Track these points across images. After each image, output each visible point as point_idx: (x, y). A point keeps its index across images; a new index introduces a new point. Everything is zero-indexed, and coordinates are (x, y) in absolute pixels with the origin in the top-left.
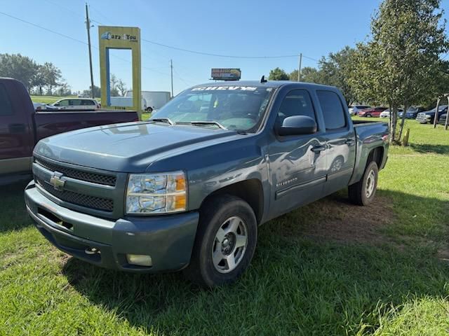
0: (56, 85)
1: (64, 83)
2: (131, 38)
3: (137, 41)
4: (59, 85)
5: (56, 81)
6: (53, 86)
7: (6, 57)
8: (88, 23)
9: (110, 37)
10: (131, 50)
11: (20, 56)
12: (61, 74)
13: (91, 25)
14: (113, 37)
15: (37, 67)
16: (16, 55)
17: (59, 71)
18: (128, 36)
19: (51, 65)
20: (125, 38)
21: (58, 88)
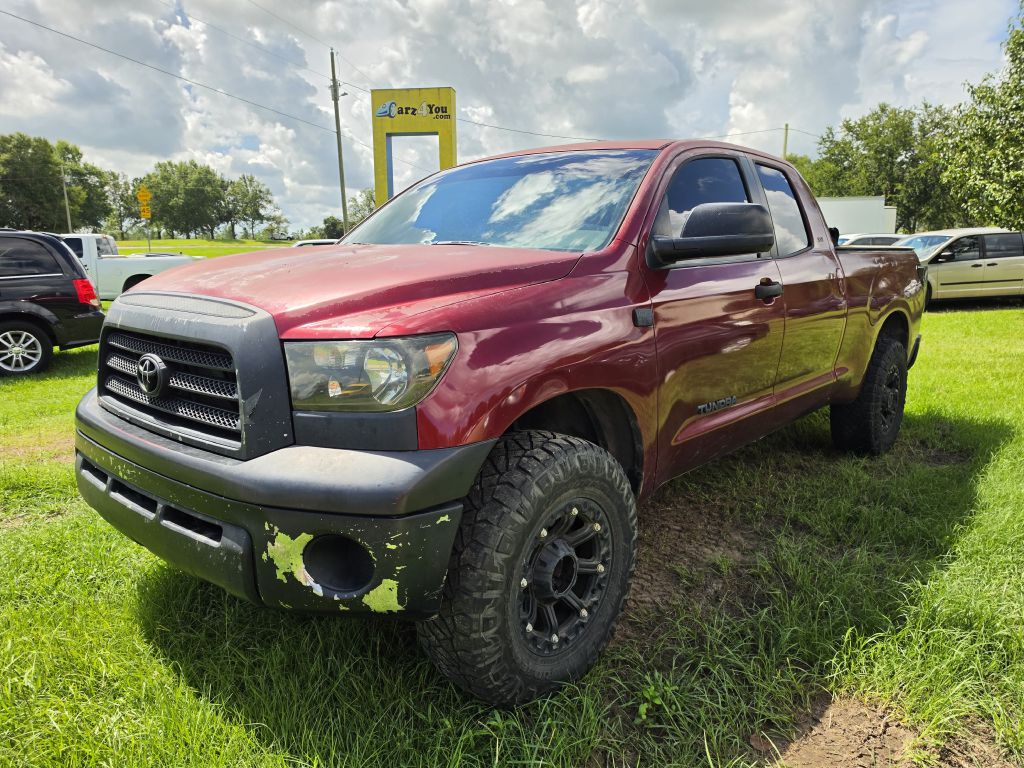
0: (261, 218)
1: (278, 213)
2: (438, 110)
3: (449, 117)
4: (268, 219)
5: (262, 212)
6: (257, 222)
7: (169, 168)
8: (335, 87)
9: (394, 110)
10: (437, 137)
11: (195, 166)
12: (270, 197)
13: (341, 91)
14: (400, 112)
15: (224, 186)
16: (188, 164)
17: (268, 192)
18: (430, 107)
19: (251, 181)
20: (426, 110)
21: (266, 225)
